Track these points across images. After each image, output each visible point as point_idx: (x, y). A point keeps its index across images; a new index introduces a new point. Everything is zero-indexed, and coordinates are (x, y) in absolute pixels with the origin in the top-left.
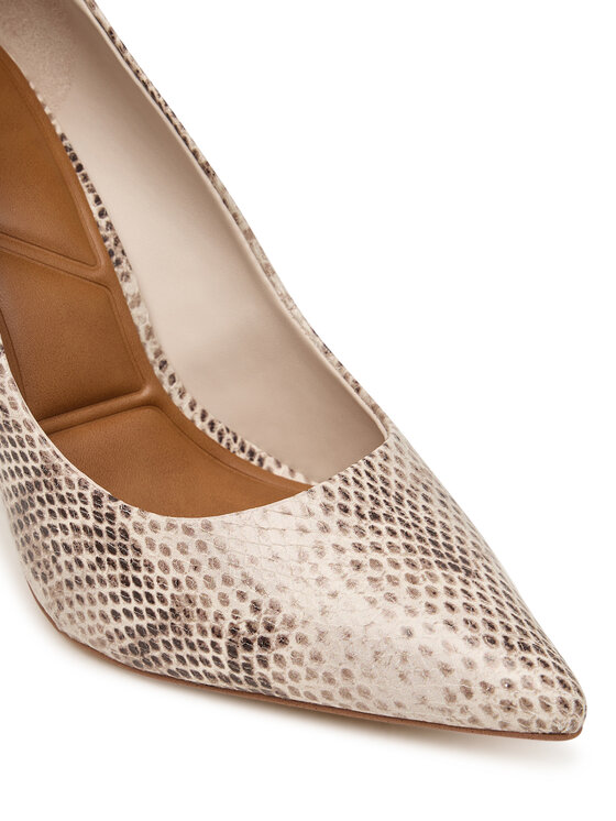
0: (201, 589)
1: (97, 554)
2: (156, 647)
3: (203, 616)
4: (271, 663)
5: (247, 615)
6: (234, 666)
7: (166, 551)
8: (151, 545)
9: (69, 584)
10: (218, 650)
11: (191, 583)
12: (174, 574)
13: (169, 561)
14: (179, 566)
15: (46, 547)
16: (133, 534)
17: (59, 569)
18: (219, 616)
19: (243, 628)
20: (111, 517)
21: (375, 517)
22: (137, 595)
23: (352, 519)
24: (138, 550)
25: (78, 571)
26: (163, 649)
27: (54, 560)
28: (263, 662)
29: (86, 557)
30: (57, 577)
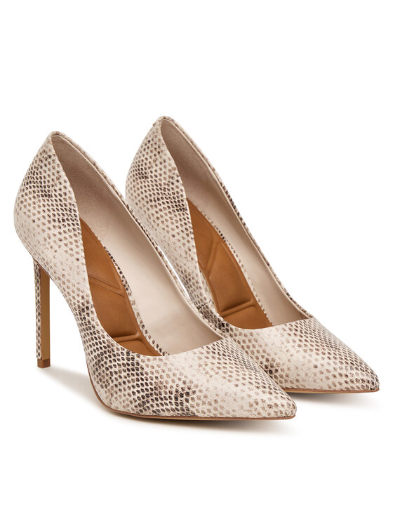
0: (165, 378)
1: (127, 372)
2: (148, 402)
3: (165, 387)
4: (190, 401)
5: (182, 385)
6: (176, 404)
7: (153, 367)
8: (147, 366)
9: (116, 386)
10: (171, 399)
11: (161, 377)
12: (156, 375)
13: (154, 370)
14: (157, 372)
15: (107, 375)
16: (141, 363)
17: (112, 381)
18: (171, 387)
19: (180, 390)
20: (133, 359)
21: (224, 355)
22: (142, 384)
23: (217, 356)
24: (142, 369)
25: (120, 380)
26: (151, 402)
27: (111, 378)
28: (187, 401)
29: (123, 374)
30: (111, 384)
